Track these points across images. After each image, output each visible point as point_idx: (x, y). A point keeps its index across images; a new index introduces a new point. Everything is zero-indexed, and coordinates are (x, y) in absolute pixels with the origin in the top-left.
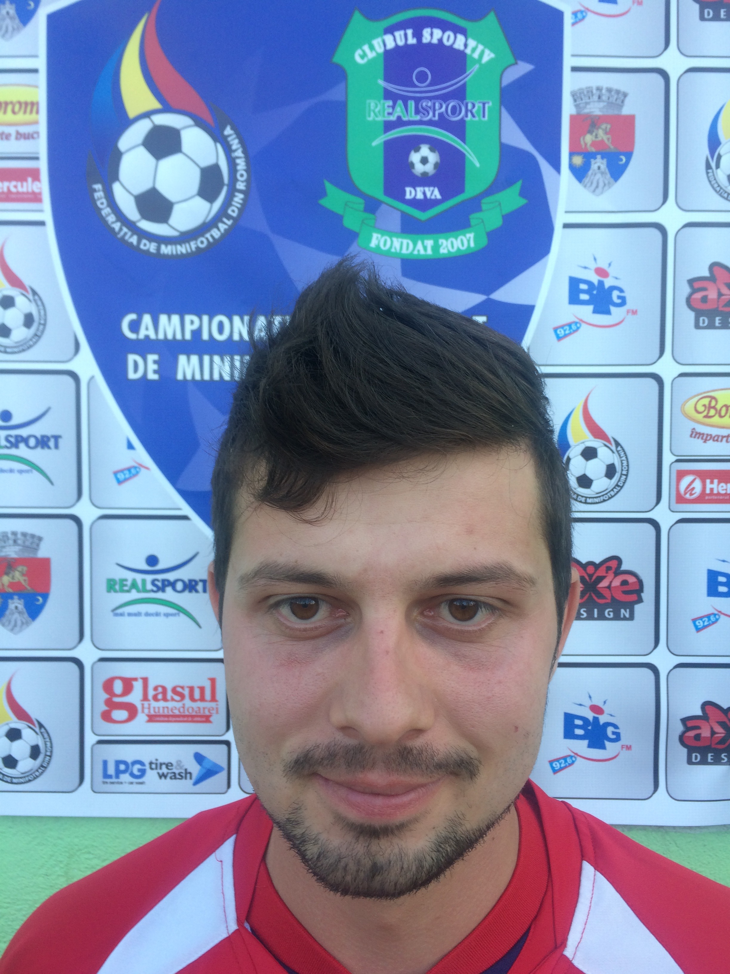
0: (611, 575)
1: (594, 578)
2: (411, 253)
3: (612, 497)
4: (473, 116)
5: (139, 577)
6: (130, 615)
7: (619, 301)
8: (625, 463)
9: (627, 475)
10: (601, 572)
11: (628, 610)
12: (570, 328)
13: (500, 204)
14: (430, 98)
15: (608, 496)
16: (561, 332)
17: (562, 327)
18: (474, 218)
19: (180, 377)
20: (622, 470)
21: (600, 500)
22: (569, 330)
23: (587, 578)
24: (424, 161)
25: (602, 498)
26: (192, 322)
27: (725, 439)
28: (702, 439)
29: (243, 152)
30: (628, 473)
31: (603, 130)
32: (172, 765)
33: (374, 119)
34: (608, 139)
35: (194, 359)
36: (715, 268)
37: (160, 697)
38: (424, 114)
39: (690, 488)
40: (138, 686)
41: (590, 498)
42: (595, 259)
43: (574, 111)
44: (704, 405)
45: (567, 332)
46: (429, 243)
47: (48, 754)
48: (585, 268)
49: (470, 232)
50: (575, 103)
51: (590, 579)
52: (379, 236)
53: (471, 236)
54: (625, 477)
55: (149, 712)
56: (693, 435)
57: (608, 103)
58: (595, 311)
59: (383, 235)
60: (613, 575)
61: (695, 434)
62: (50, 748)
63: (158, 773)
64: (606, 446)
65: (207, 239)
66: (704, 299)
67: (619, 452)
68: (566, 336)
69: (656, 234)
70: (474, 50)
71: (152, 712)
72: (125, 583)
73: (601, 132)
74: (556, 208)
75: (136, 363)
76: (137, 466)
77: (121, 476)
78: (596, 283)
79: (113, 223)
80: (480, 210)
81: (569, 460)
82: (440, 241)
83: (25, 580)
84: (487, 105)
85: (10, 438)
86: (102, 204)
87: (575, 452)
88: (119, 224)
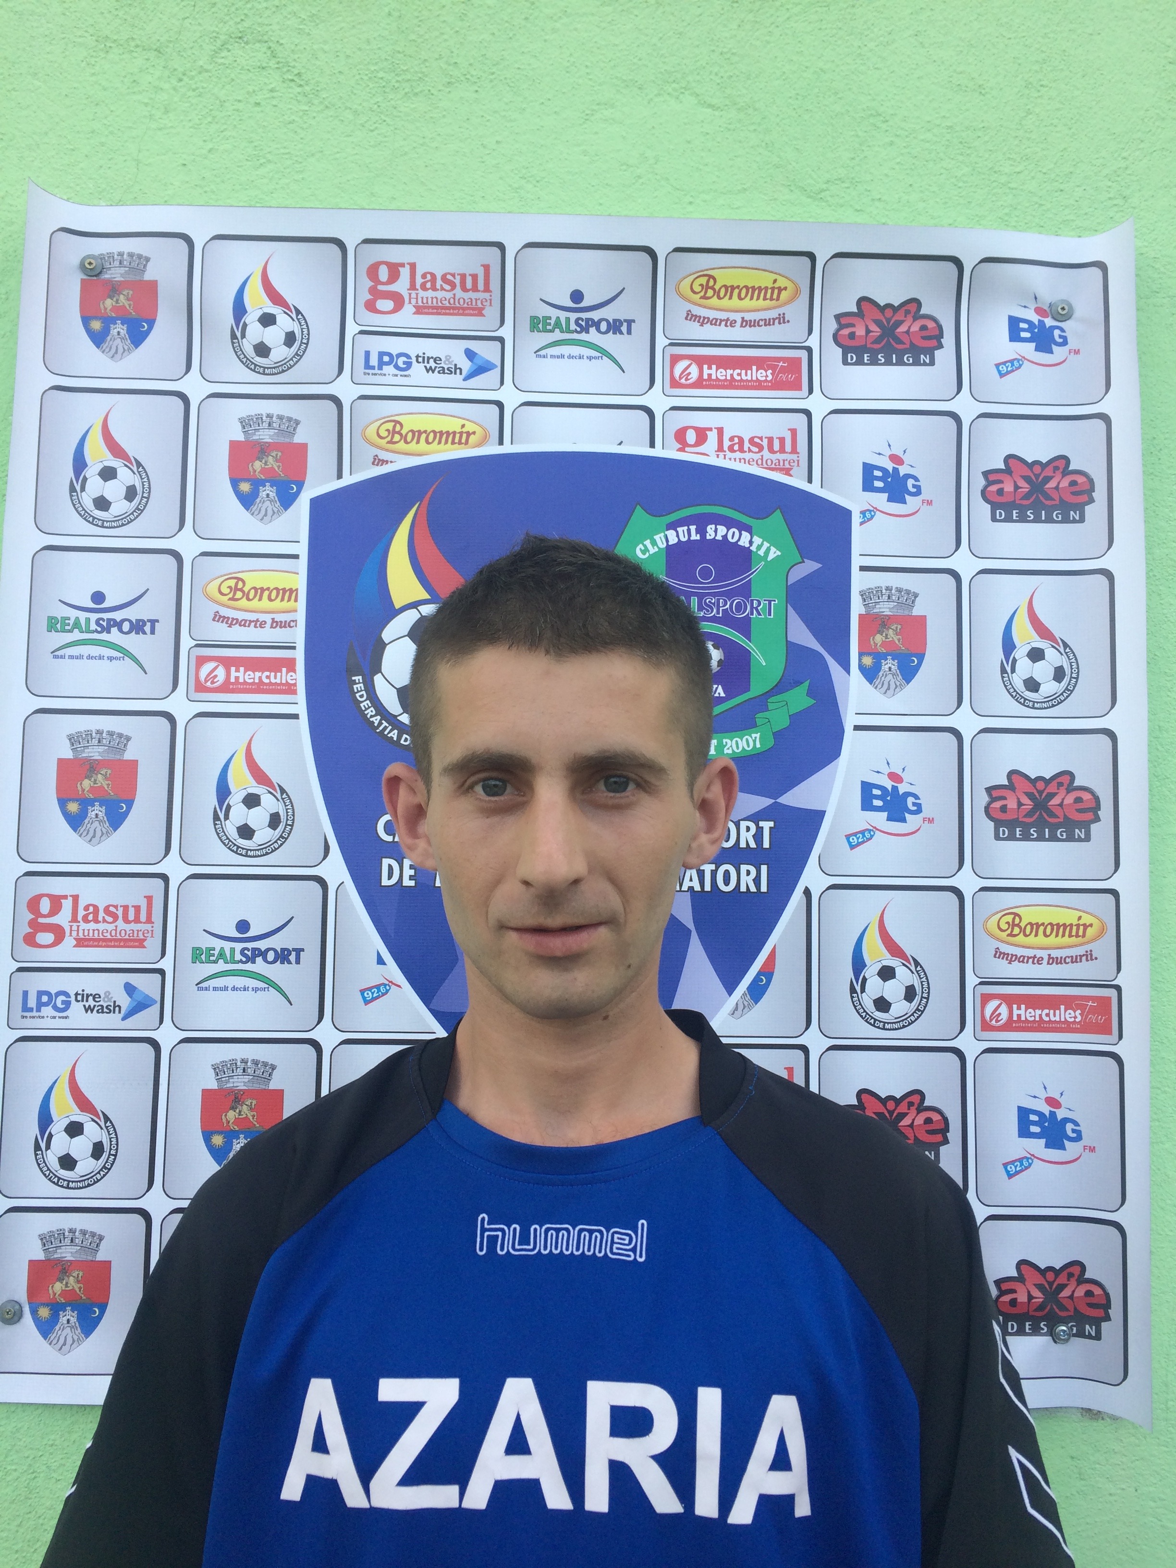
0: (913, 1111)
1: (895, 1114)
3: (913, 1022)
4: (759, 613)
7: (915, 808)
8: (925, 985)
9: (928, 999)
10: (903, 1108)
11: (932, 1151)
12: (864, 836)
13: (787, 704)
14: (714, 595)
15: (908, 1021)
16: (854, 840)
17: (855, 834)
18: (760, 718)
20: (923, 993)
21: (900, 1025)
22: (863, 838)
23: (887, 1115)
27: (1031, 960)
28: (1007, 959)
30: (929, 996)
31: (893, 630)
34: (899, 640)
36: (1014, 777)
38: (708, 611)
39: (995, 1014)
41: (888, 1023)
42: (888, 763)
44: (1008, 923)
45: (860, 840)
48: (879, 772)
49: (756, 732)
50: (865, 603)
51: (891, 1116)
53: (757, 735)
54: (926, 1000)
56: (997, 956)
57: (899, 603)
58: (890, 819)
60: (916, 1111)
61: (999, 954)
64: (904, 965)
66: (1004, 809)
67: (919, 973)
68: (859, 844)
69: (951, 739)
70: (759, 547)
73: (891, 633)
74: (846, 710)
75: (390, 868)
76: (387, 983)
77: (369, 995)
78: (890, 790)
79: (372, 716)
80: (767, 710)
81: (865, 980)
82: (724, 741)
83: (253, 1116)
84: (772, 603)
85: (246, 952)
86: (362, 696)
87: (871, 972)
88: (379, 718)
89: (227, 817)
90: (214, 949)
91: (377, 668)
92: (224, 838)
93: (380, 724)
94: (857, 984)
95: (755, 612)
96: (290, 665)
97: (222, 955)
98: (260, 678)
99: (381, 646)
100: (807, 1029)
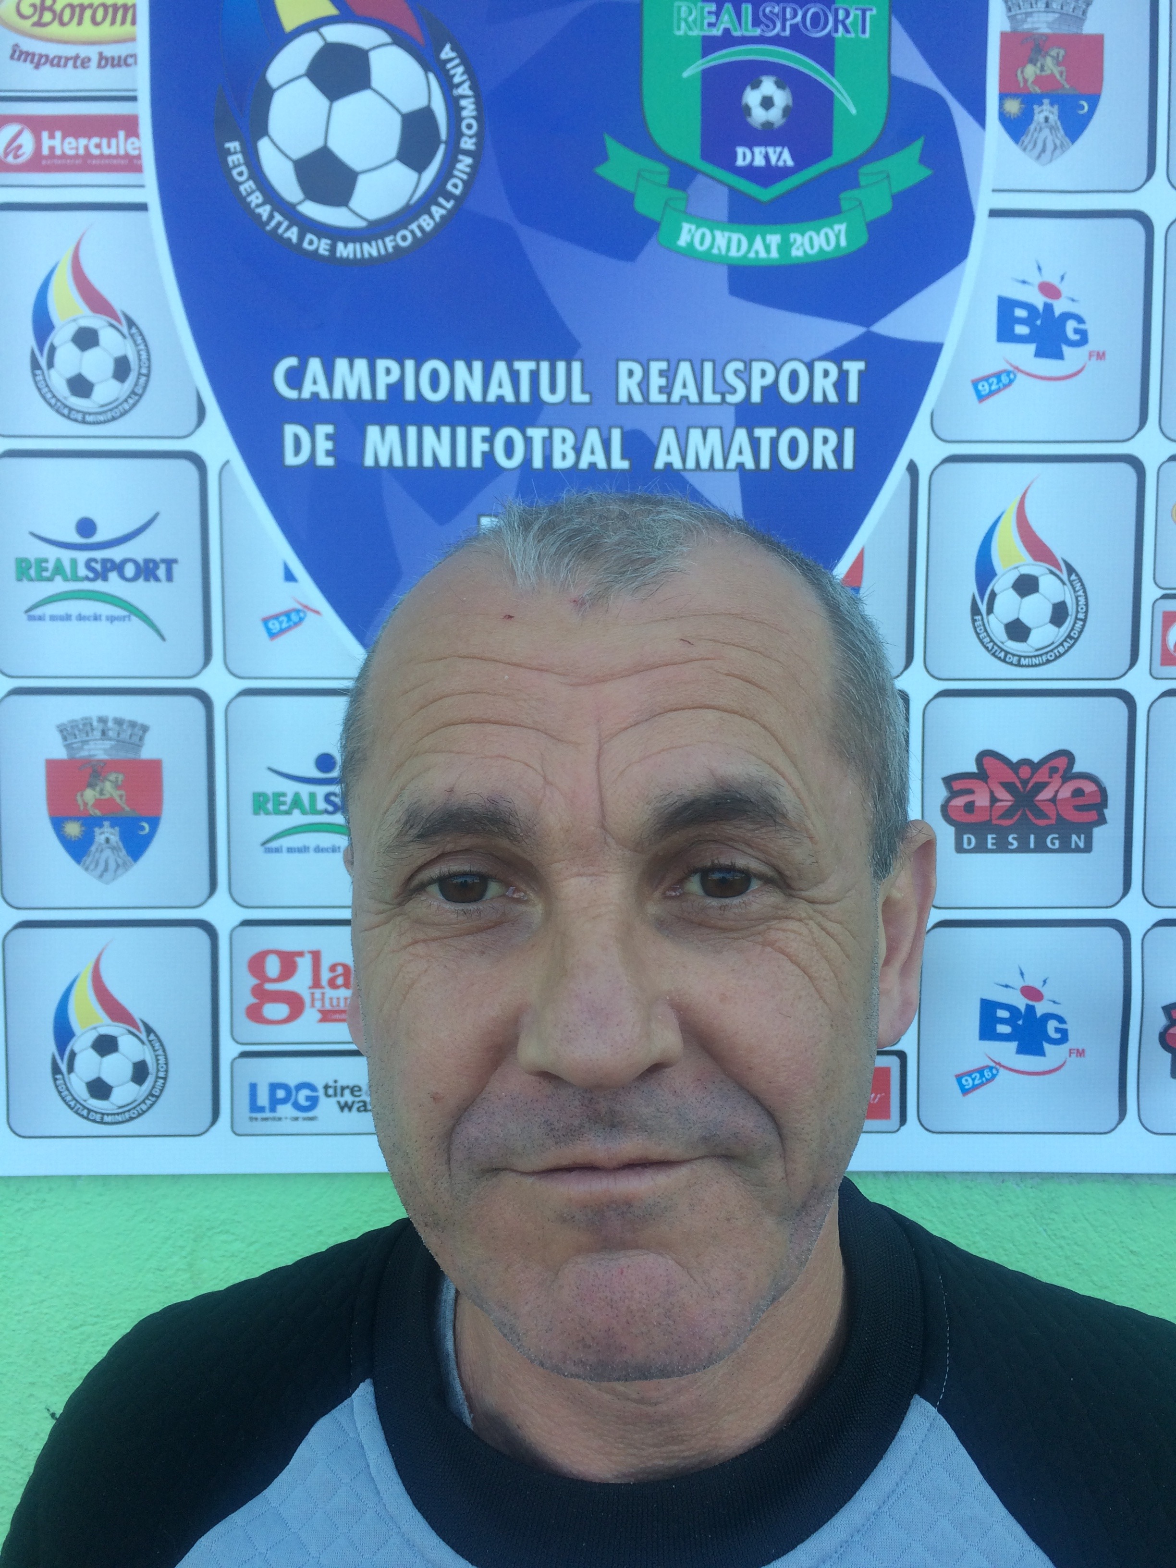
0: (1056, 781)
1: (1030, 785)
2: (745, 256)
3: (1061, 655)
4: (847, 31)
5: (305, 790)
6: (290, 850)
7: (1076, 337)
8: (1082, 601)
9: (1084, 621)
10: (1041, 776)
11: (1082, 836)
12: (999, 381)
13: (888, 177)
15: (1055, 653)
16: (984, 388)
17: (986, 378)
18: (847, 198)
19: (369, 461)
20: (1077, 612)
21: (1042, 660)
22: (998, 383)
23: (1019, 785)
24: (767, 103)
25: (1044, 658)
26: (388, 371)
29: (471, 88)
30: (1086, 616)
31: (1052, 57)
32: (360, 1090)
33: (686, 35)
34: (1061, 73)
35: (393, 432)
37: (340, 981)
38: (768, 26)
40: (304, 965)
41: (1025, 657)
42: (1039, 268)
43: (1007, 27)
45: (993, 388)
46: (774, 239)
47: (162, 1074)
48: (1024, 282)
49: (841, 222)
50: (1010, 14)
51: (1024, 787)
52: (693, 227)
53: (841, 228)
54: (1081, 623)
55: (323, 1005)
57: (1062, 14)
58: (1039, 354)
59: (698, 227)
60: (1060, 780)
62: (164, 1066)
63: (339, 1103)
64: (1052, 572)
65: (412, 232)
67: (1074, 583)
68: (992, 393)
69: (1135, 228)
71: (328, 1006)
72: (282, 799)
73: (1049, 62)
74: (979, 185)
75: (297, 439)
76: (299, 607)
77: (275, 626)
78: (1040, 307)
79: (258, 206)
80: (854, 184)
81: (993, 595)
82: (792, 236)
83: (121, 796)
84: (868, 14)
85: (93, 565)
86: (241, 174)
87: (1003, 584)
88: (268, 208)
89: (51, 364)
90: (46, 561)
91: (262, 130)
92: (49, 396)
93: (271, 217)
94: (982, 601)
95: (840, 28)
96: (130, 125)
97: (59, 569)
98: (86, 148)
99: (268, 93)
100: (907, 666)
